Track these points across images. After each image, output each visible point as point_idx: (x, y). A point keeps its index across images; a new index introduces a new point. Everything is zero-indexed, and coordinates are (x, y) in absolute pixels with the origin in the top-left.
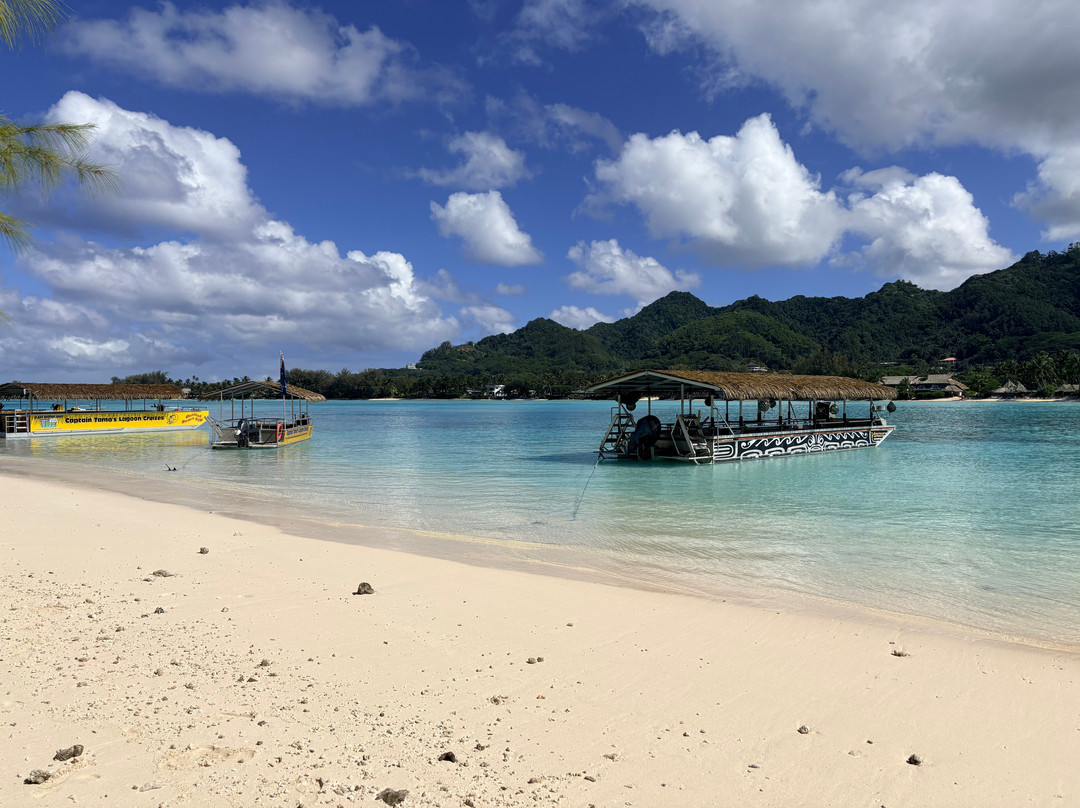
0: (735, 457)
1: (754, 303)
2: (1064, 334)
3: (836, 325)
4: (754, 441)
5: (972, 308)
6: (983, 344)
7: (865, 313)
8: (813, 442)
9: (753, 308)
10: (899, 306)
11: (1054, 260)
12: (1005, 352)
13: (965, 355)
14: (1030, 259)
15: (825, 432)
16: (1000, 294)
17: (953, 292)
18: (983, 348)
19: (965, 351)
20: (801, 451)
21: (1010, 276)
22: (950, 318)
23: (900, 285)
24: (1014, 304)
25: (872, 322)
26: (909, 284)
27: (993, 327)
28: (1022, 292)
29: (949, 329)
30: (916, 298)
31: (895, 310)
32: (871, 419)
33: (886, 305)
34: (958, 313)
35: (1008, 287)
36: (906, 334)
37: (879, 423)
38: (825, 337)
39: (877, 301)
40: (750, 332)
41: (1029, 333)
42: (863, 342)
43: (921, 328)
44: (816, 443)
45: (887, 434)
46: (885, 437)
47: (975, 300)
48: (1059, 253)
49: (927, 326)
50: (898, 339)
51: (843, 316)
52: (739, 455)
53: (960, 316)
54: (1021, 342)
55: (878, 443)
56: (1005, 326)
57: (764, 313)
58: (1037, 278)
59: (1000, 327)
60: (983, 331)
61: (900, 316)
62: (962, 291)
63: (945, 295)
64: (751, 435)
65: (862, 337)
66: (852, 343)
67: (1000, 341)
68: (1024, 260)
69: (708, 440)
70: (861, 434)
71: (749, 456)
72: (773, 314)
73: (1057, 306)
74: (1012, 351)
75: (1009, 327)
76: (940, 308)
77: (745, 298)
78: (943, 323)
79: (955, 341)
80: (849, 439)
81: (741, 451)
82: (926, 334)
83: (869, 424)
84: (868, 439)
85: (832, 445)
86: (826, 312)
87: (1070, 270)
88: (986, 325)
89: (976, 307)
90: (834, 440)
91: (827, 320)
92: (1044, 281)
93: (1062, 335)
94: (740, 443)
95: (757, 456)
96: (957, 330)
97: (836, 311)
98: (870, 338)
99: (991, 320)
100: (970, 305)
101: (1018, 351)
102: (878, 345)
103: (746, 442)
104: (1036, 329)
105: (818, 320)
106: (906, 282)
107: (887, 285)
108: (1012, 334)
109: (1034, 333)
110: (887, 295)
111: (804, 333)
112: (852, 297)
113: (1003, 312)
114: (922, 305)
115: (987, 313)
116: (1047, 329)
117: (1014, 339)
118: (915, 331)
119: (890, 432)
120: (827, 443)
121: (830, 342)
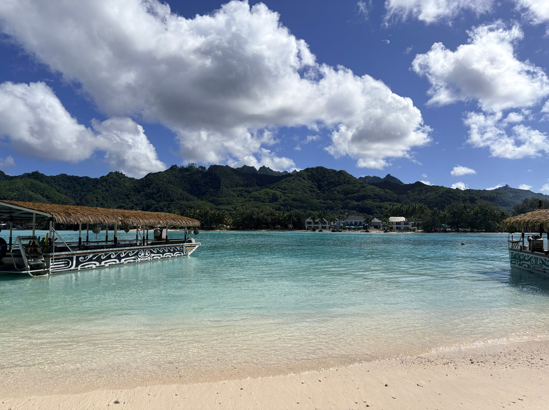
0: (73, 268)
1: (36, 175)
2: (186, 202)
3: (84, 191)
4: (91, 256)
5: (149, 188)
6: (153, 204)
7: (99, 186)
8: (143, 254)
9: (35, 178)
10: (116, 184)
11: (183, 170)
12: (162, 209)
13: (145, 209)
14: (173, 168)
15: (152, 248)
16: (161, 182)
17: (141, 179)
18: (153, 206)
19: (145, 207)
20: (132, 261)
21: (165, 175)
22: (139, 192)
23: (117, 173)
24: (166, 187)
25: (103, 191)
26: (121, 174)
27: (158, 197)
28: (170, 182)
29: (138, 197)
30: (124, 181)
31: (114, 186)
32: (185, 239)
33: (110, 183)
34: (143, 190)
35: (164, 179)
36: (119, 198)
37: (190, 241)
38: (77, 197)
39: (106, 180)
40: (33, 191)
41: (172, 201)
42: (97, 201)
43: (126, 195)
44: (145, 255)
45: (196, 248)
46: (194, 250)
47: (151, 184)
48: (185, 167)
49: (129, 195)
50: (115, 200)
51: (88, 187)
52: (77, 266)
53: (144, 191)
54: (169, 204)
55: (189, 254)
56: (163, 197)
57: (41, 182)
58: (176, 177)
59: (160, 197)
60: (153, 199)
61: (116, 189)
62: (144, 179)
63: (138, 180)
64: (89, 251)
65: (97, 198)
66: (92, 201)
67: (160, 204)
68: (171, 168)
69: (45, 257)
70: (178, 248)
71: (86, 267)
72: (48, 182)
73: (183, 190)
74: (165, 208)
75: (164, 197)
76: (135, 186)
77: (31, 172)
78: (136, 194)
79: (141, 202)
80: (169, 251)
81: (78, 263)
82: (128, 198)
83: (184, 242)
84: (183, 252)
85: (156, 256)
86: (79, 184)
87: (189, 175)
88: (154, 196)
89: (151, 187)
90: (158, 252)
91: (79, 188)
92: (179, 178)
93: (184, 203)
94: (77, 258)
95: (94, 266)
96: (142, 197)
97: (84, 184)
98: (101, 199)
99: (157, 193)
100: (148, 186)
101: (168, 208)
102: (105, 203)
103: (84, 257)
104: (175, 199)
105: (74, 188)
106: (120, 172)
107: (111, 173)
108: (165, 201)
109: (174, 201)
110: (111, 178)
111: (65, 194)
112: (93, 177)
113: (162, 191)
114: (127, 184)
115: (155, 191)
116: (179, 200)
117: (166, 203)
118: (124, 197)
119: (197, 247)
120: (153, 255)
121: (80, 200)
